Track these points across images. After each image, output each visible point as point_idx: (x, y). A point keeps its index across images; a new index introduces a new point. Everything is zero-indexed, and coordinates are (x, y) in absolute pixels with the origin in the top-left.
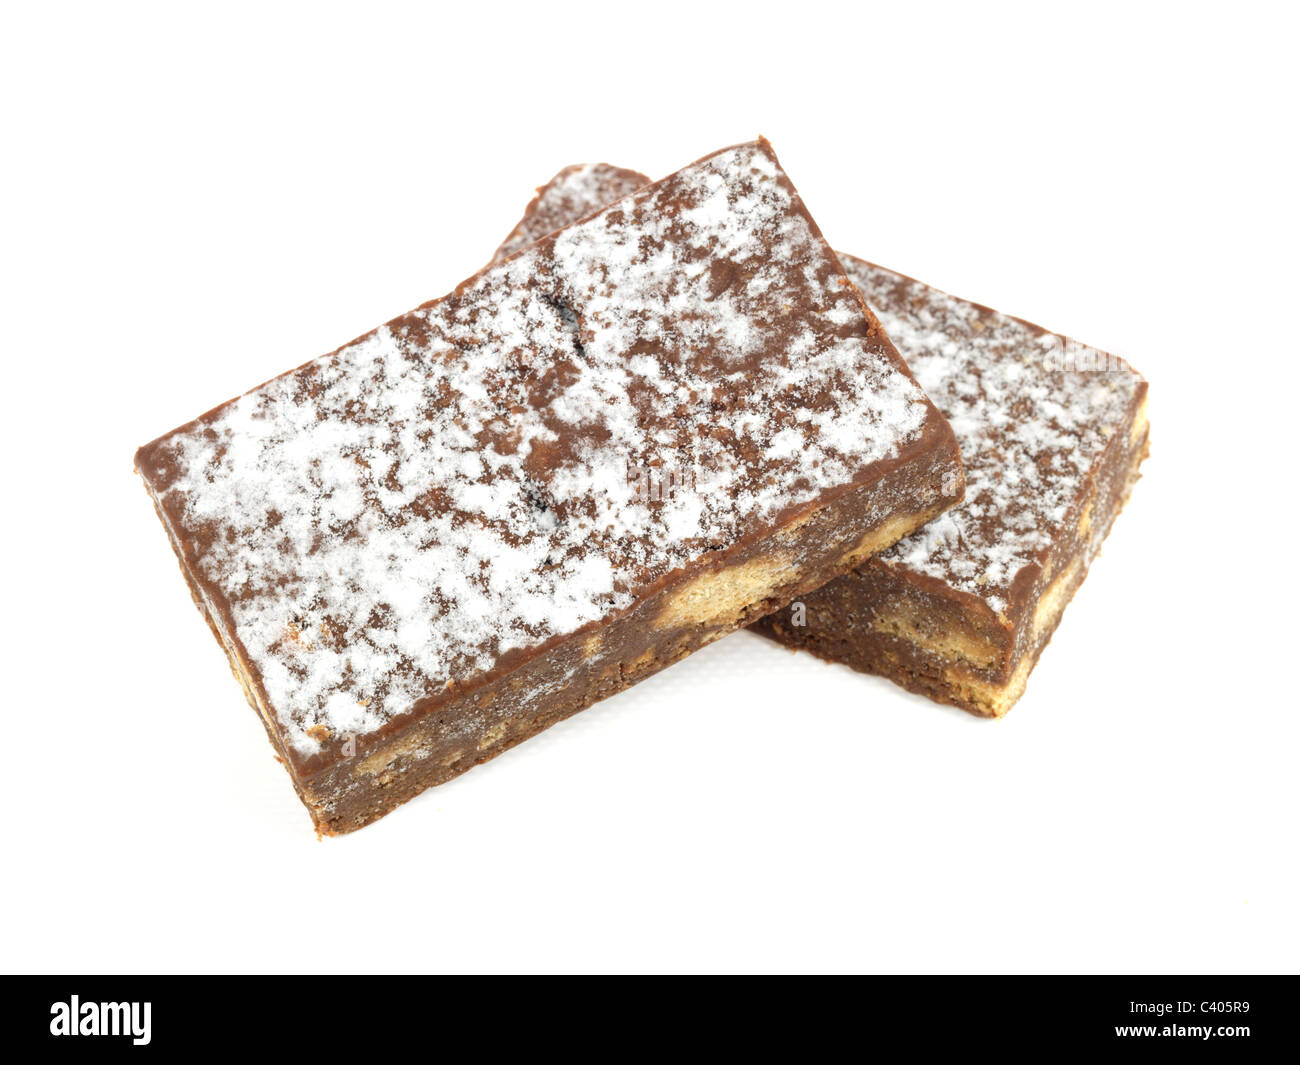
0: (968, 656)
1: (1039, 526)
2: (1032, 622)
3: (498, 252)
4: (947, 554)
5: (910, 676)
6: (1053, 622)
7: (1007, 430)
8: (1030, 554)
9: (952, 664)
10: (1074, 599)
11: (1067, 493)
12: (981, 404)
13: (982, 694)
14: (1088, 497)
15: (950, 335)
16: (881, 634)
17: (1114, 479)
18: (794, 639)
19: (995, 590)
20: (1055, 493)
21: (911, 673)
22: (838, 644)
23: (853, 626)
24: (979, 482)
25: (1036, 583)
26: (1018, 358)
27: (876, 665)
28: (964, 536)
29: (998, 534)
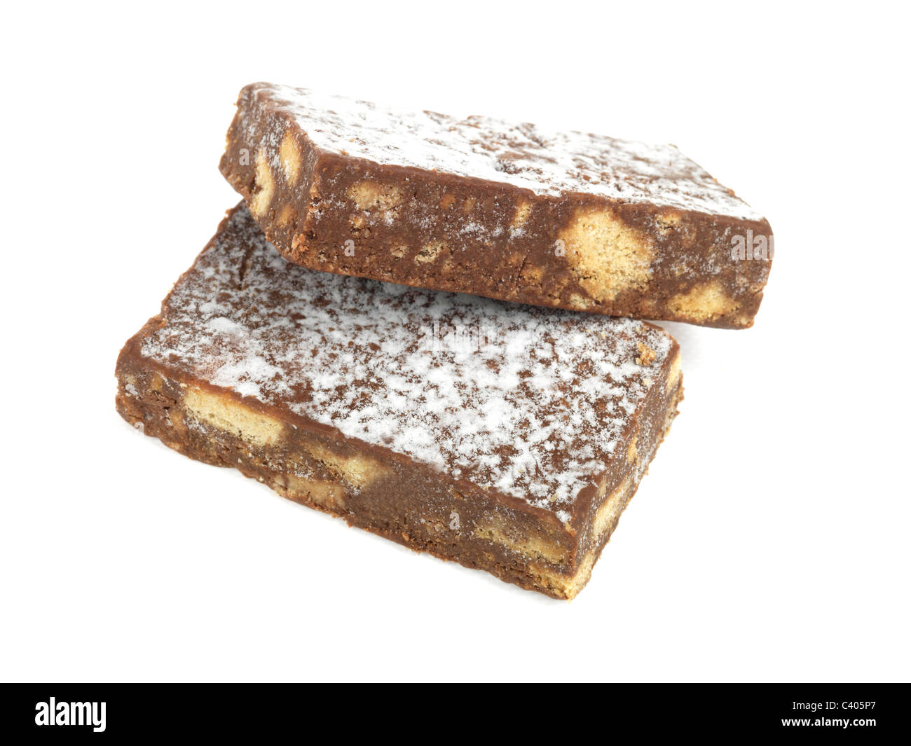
0: (544, 555)
1: (596, 456)
2: (593, 528)
3: (197, 259)
4: (527, 479)
5: (503, 570)
6: (611, 526)
7: (572, 384)
8: (589, 478)
9: (533, 561)
10: (628, 508)
11: (617, 430)
12: (554, 365)
13: (557, 582)
14: (634, 433)
15: (532, 313)
16: (480, 539)
17: (655, 417)
18: (419, 544)
19: (563, 506)
20: (609, 431)
21: (504, 567)
22: (450, 547)
23: (460, 534)
24: (551, 424)
25: (594, 499)
26: (582, 329)
27: (478, 561)
28: (540, 465)
29: (566, 463)
